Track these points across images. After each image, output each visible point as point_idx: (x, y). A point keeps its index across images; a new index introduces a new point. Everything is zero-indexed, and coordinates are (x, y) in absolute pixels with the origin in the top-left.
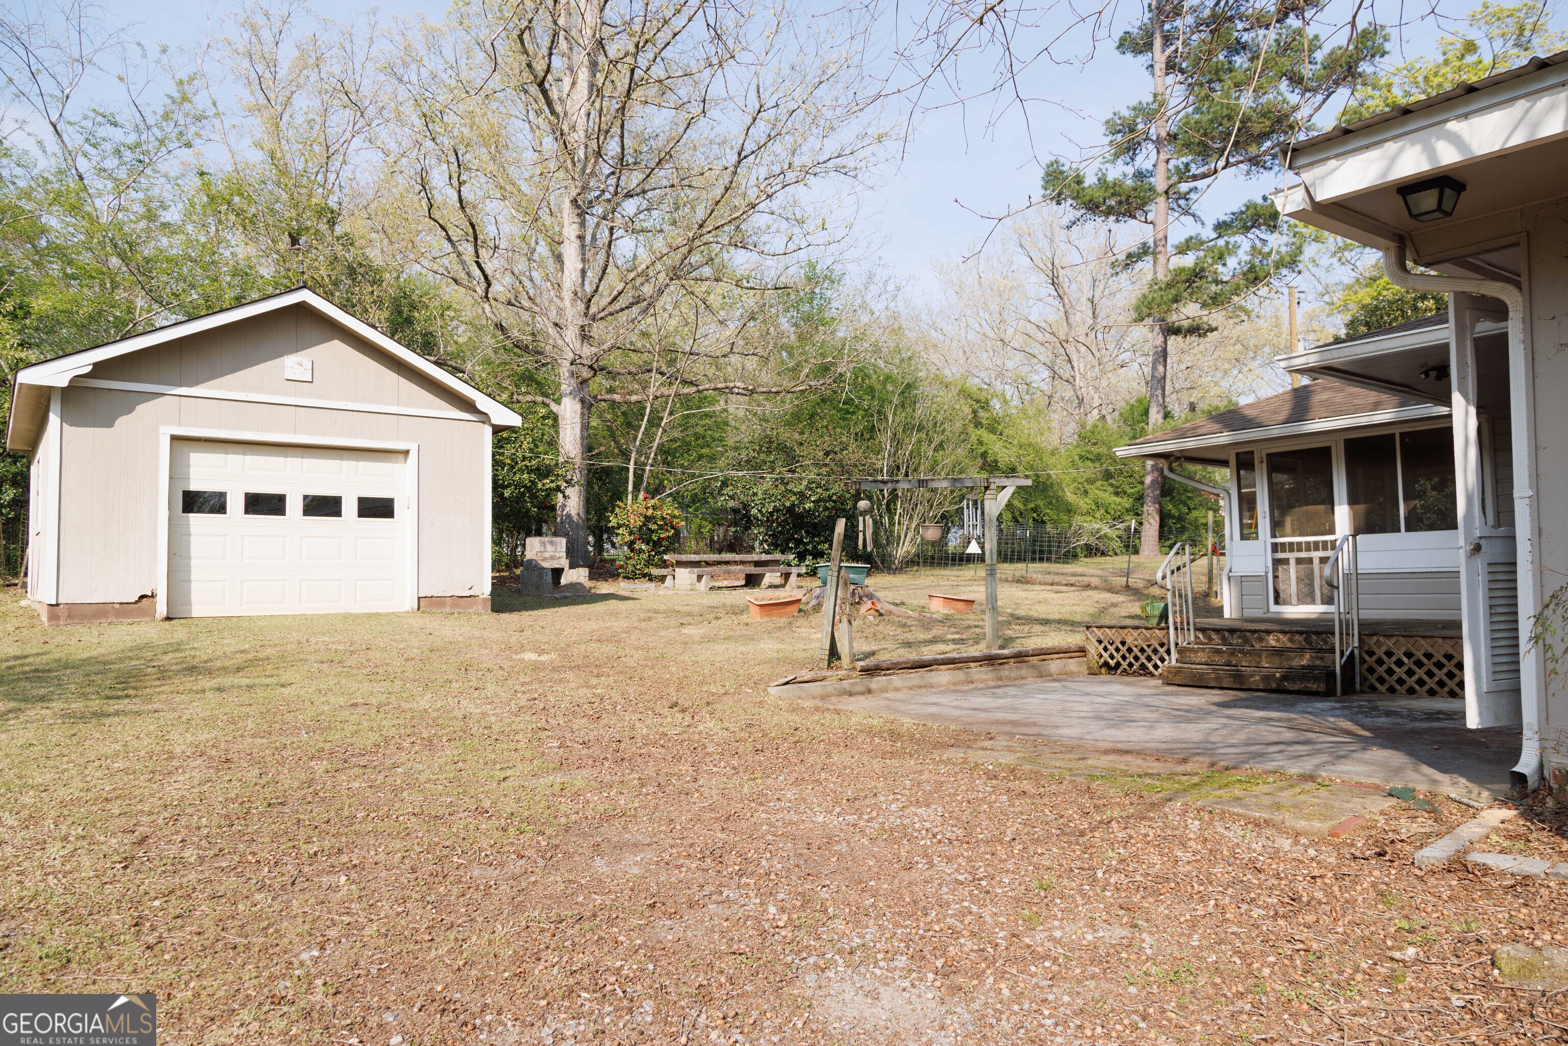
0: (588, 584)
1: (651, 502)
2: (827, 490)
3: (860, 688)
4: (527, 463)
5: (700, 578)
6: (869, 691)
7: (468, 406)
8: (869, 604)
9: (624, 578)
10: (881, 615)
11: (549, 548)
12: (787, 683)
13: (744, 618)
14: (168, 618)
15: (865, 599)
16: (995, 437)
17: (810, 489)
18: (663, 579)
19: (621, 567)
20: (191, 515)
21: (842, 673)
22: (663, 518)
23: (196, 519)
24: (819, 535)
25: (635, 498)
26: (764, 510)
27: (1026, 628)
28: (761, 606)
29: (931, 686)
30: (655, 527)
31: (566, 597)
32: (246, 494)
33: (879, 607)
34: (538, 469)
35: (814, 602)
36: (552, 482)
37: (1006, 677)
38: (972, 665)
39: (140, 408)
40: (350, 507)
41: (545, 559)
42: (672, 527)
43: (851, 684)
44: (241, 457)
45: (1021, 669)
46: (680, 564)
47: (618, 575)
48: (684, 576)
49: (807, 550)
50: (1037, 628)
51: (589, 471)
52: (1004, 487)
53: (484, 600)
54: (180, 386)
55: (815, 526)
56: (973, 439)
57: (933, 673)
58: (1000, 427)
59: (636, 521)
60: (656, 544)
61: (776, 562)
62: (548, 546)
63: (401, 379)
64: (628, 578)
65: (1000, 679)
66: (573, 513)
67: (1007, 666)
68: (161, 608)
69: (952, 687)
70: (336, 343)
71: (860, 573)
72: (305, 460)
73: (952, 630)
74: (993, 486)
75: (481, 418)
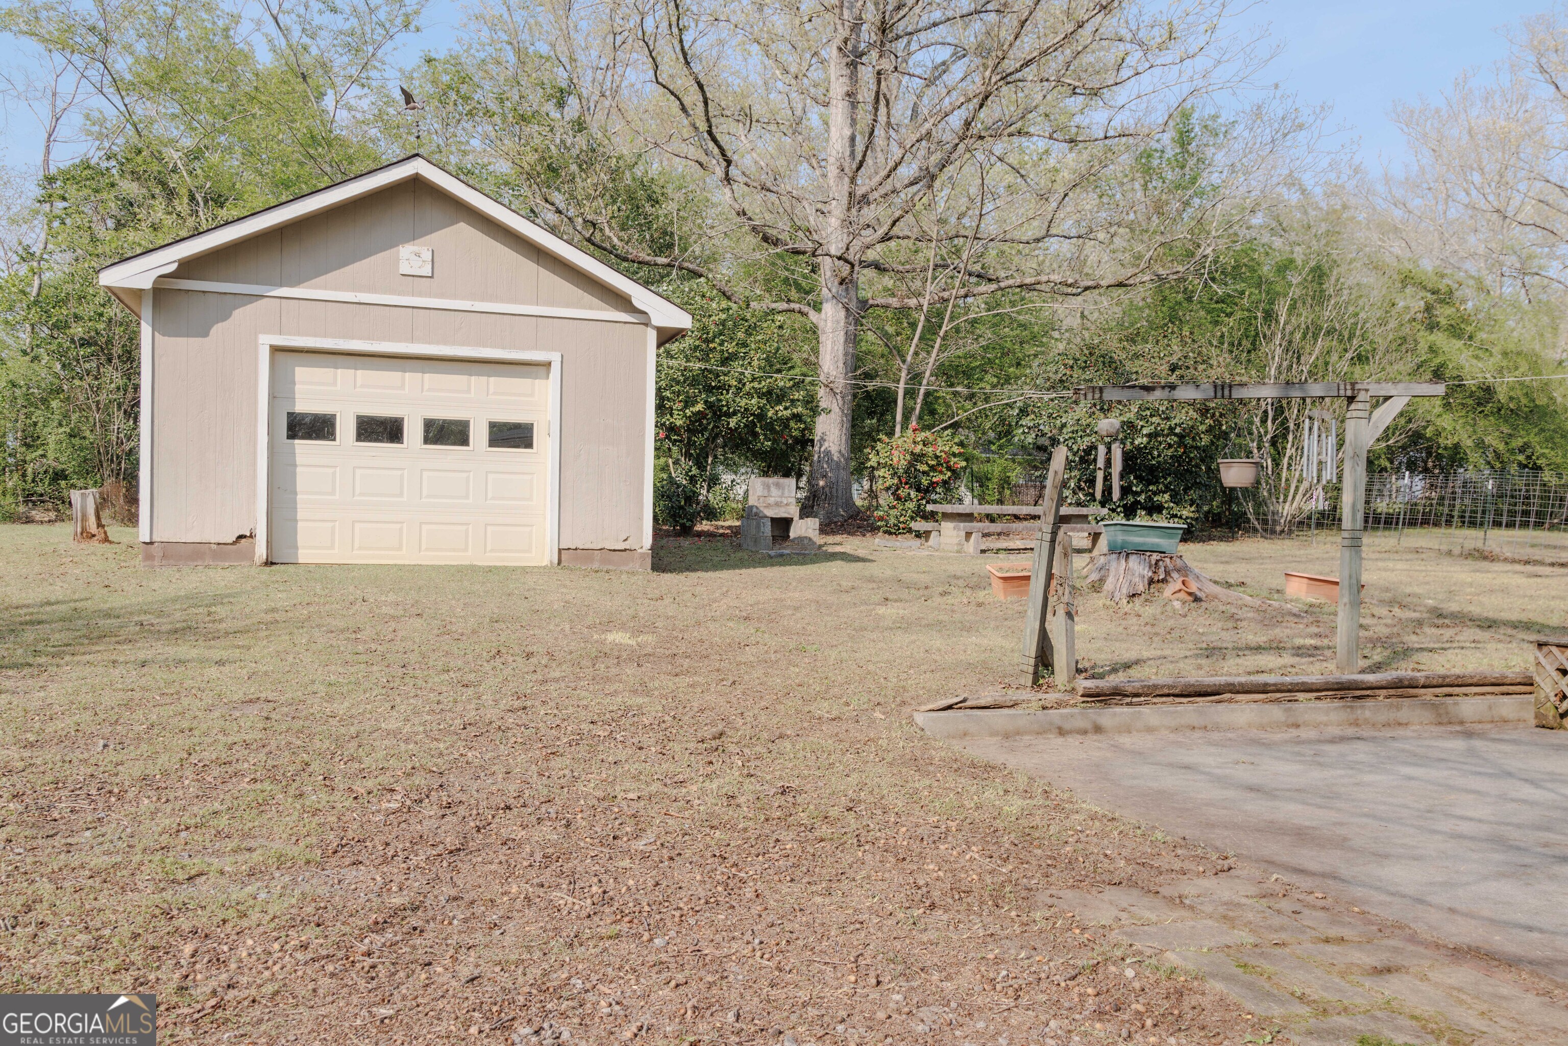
0: (819, 539)
1: (921, 436)
2: (1168, 419)
3: (1080, 723)
4: (756, 385)
5: (968, 535)
6: (1098, 729)
7: (622, 301)
8: (1175, 584)
9: (885, 532)
10: (1197, 599)
11: (774, 491)
12: (950, 707)
13: (981, 595)
14: (269, 563)
15: (1175, 575)
16: (1459, 344)
17: (1143, 418)
18: (927, 534)
19: (881, 519)
20: (297, 441)
21: (1052, 697)
22: (937, 457)
23: (304, 448)
24: (1157, 482)
25: (904, 427)
26: (1075, 448)
27: (1448, 633)
28: (1005, 579)
29: (1217, 728)
30: (925, 468)
31: (782, 555)
32: (358, 417)
33: (1193, 587)
34: (769, 392)
35: (1094, 576)
36: (786, 408)
37: (1367, 721)
38: (1301, 696)
39: (237, 313)
40: (479, 434)
41: (769, 506)
42: (949, 468)
43: (1062, 716)
44: (351, 372)
45: (1398, 708)
46: (947, 516)
47: (879, 528)
48: (950, 533)
49: (1137, 502)
50: (1470, 633)
51: (855, 396)
52: (1387, 398)
53: (643, 555)
54: (281, 286)
55: (1152, 470)
56: (1423, 346)
57: (1220, 707)
58: (1469, 328)
59: (900, 460)
60: (925, 491)
61: (1084, 518)
62: (773, 489)
63: (541, 269)
64: (890, 533)
65: (1356, 723)
66: (834, 449)
67: (1369, 703)
68: (261, 551)
69: (1254, 733)
70: (462, 225)
71: (1170, 536)
72: (427, 376)
73: (1314, 629)
74: (1362, 396)
75: (642, 318)
